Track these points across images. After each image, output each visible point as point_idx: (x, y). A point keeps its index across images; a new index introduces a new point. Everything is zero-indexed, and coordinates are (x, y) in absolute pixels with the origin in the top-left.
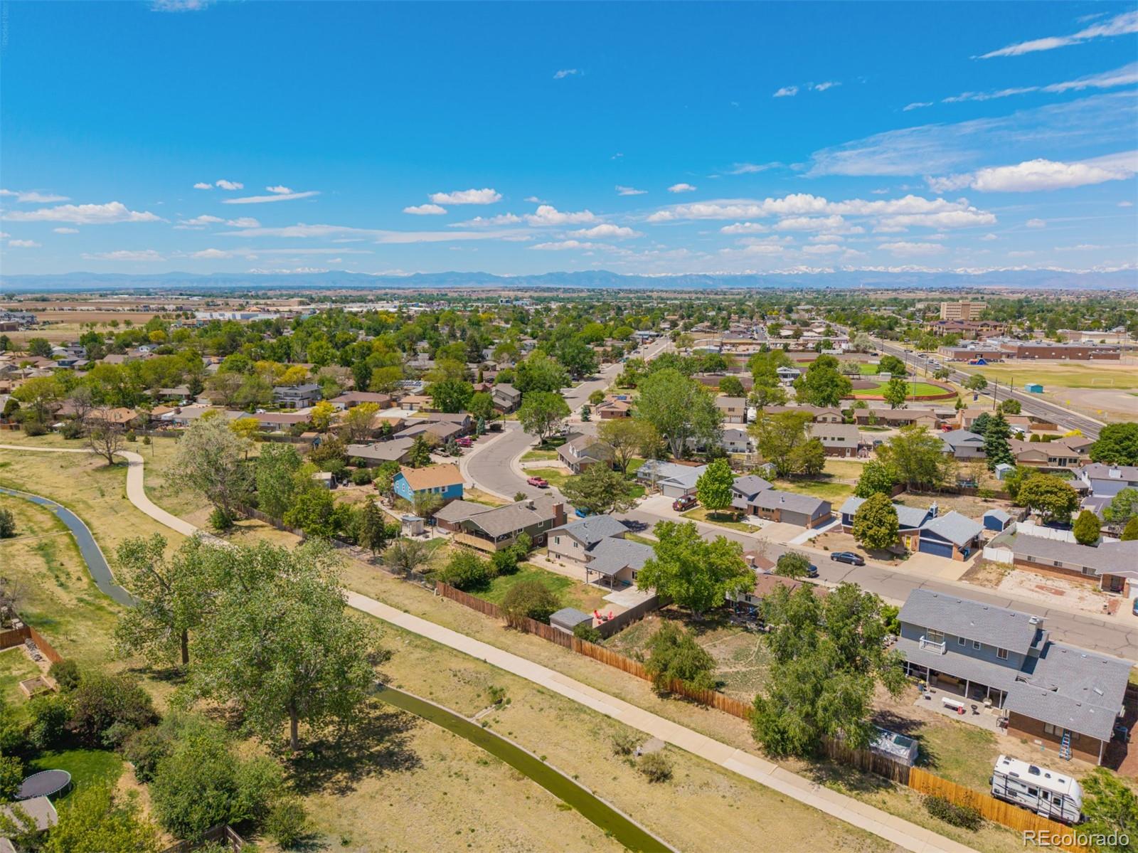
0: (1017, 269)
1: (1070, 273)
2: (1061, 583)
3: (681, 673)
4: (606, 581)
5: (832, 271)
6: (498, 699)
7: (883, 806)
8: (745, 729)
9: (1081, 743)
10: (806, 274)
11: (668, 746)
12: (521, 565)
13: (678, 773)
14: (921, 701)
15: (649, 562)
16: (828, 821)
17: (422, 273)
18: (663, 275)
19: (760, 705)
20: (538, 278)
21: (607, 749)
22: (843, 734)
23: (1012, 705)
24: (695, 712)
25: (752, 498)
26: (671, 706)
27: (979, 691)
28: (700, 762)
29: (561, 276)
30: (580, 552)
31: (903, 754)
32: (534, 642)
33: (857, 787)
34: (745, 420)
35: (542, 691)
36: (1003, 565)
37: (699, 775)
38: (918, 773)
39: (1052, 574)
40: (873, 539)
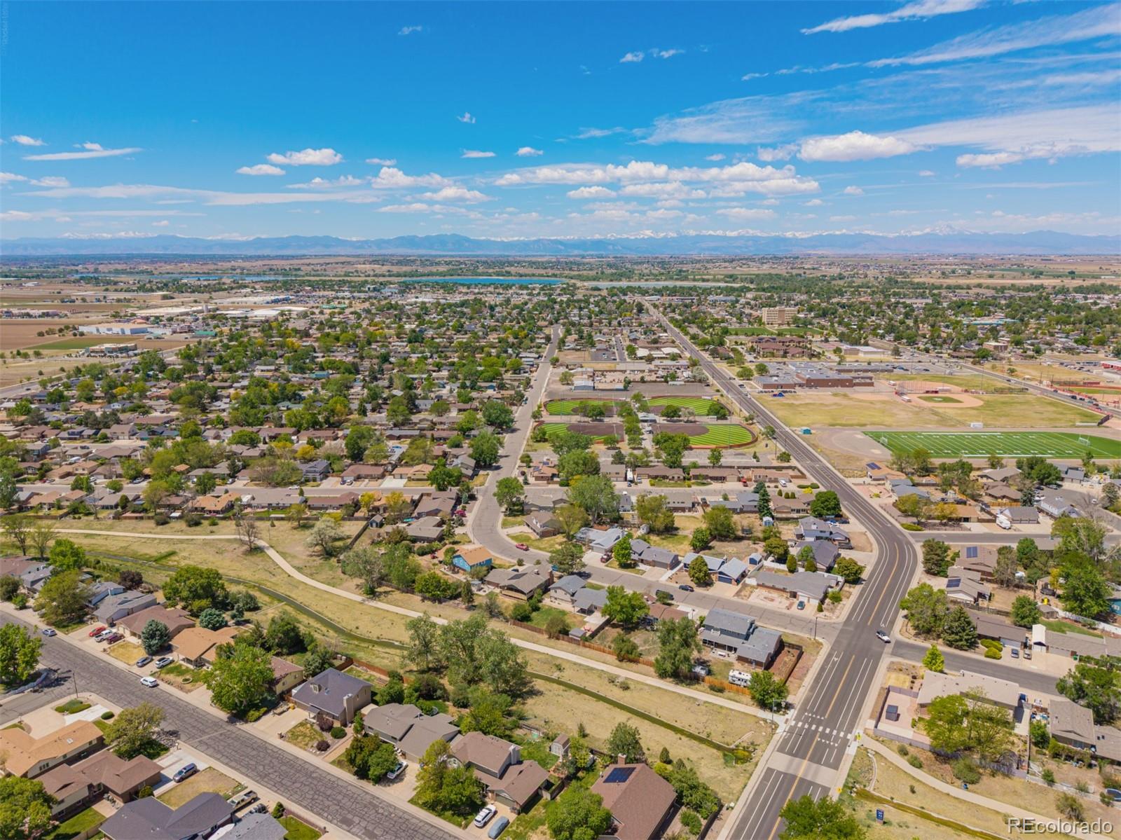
0: (837, 233)
1: (882, 237)
2: (774, 595)
3: (628, 652)
4: (583, 611)
5: (675, 235)
6: (559, 668)
7: (696, 689)
8: (652, 670)
9: (758, 664)
10: (651, 238)
11: (627, 678)
12: (540, 605)
13: (632, 687)
14: (711, 654)
15: (606, 605)
16: (680, 695)
17: (263, 236)
18: (516, 239)
19: (657, 660)
20: (388, 242)
21: (606, 681)
22: (684, 668)
23: (740, 653)
24: (633, 665)
25: (640, 555)
26: (624, 664)
27: (730, 649)
28: (638, 682)
29: (411, 241)
30: (568, 597)
31: (703, 672)
32: (563, 643)
33: (689, 685)
34: (626, 479)
35: (575, 664)
36: (753, 587)
37: (639, 686)
38: (707, 678)
39: (772, 591)
40: (697, 579)
